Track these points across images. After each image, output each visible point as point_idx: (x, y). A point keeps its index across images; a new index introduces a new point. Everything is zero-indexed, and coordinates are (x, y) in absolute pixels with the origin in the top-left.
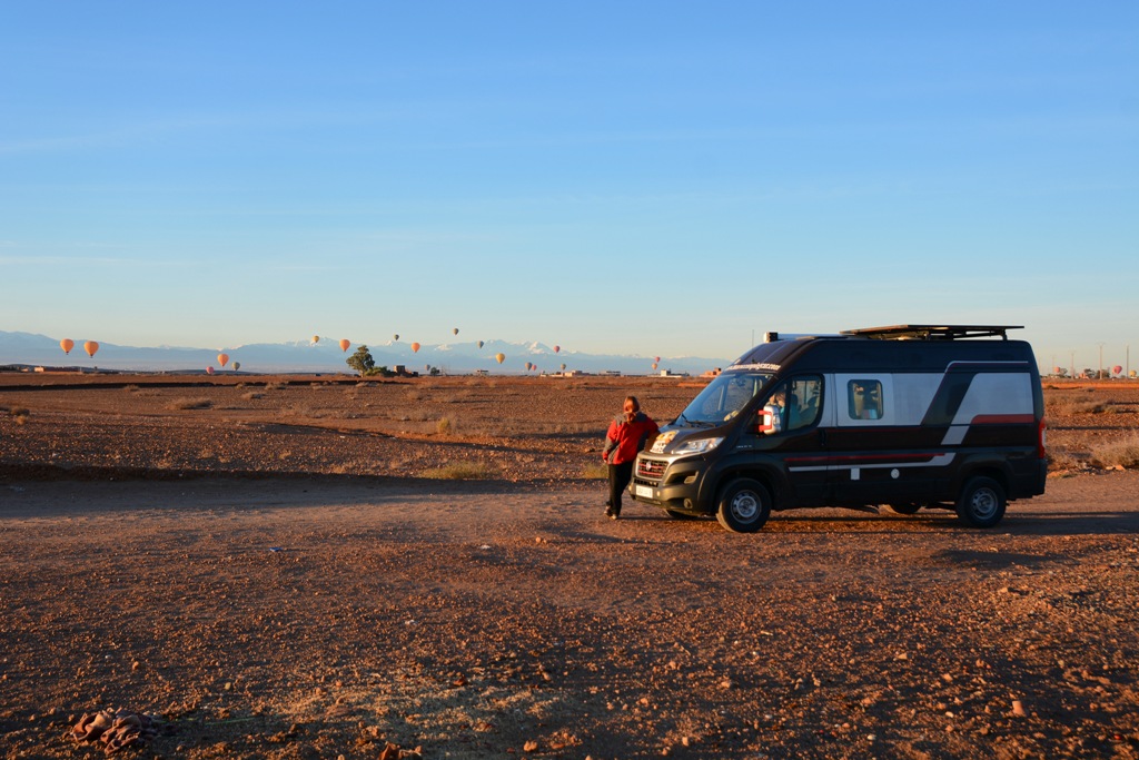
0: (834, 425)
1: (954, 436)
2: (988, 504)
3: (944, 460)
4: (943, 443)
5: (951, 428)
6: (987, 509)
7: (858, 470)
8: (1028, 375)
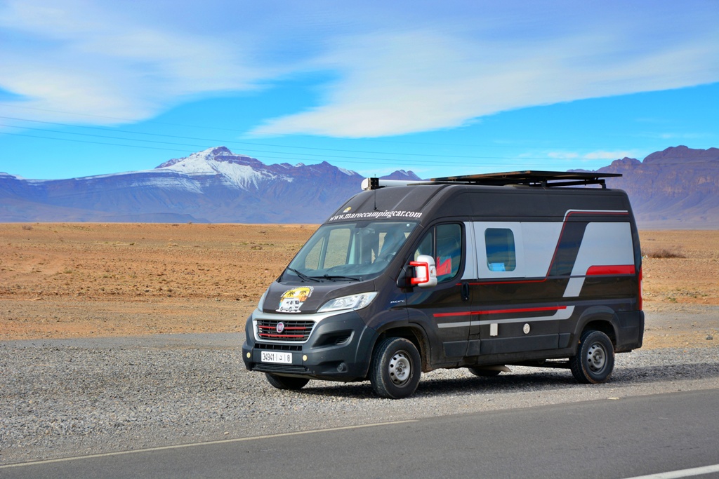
0: (475, 278)
1: (574, 288)
2: (600, 358)
3: (565, 313)
4: (565, 295)
5: (571, 279)
6: (598, 363)
7: (496, 325)
8: (628, 224)
